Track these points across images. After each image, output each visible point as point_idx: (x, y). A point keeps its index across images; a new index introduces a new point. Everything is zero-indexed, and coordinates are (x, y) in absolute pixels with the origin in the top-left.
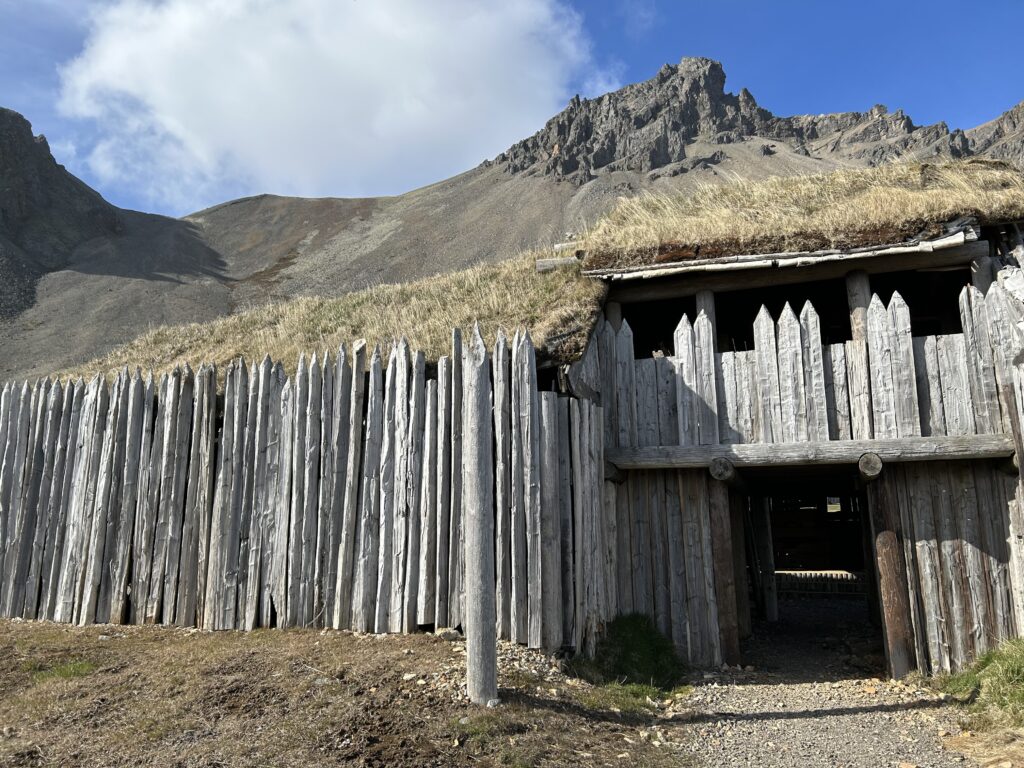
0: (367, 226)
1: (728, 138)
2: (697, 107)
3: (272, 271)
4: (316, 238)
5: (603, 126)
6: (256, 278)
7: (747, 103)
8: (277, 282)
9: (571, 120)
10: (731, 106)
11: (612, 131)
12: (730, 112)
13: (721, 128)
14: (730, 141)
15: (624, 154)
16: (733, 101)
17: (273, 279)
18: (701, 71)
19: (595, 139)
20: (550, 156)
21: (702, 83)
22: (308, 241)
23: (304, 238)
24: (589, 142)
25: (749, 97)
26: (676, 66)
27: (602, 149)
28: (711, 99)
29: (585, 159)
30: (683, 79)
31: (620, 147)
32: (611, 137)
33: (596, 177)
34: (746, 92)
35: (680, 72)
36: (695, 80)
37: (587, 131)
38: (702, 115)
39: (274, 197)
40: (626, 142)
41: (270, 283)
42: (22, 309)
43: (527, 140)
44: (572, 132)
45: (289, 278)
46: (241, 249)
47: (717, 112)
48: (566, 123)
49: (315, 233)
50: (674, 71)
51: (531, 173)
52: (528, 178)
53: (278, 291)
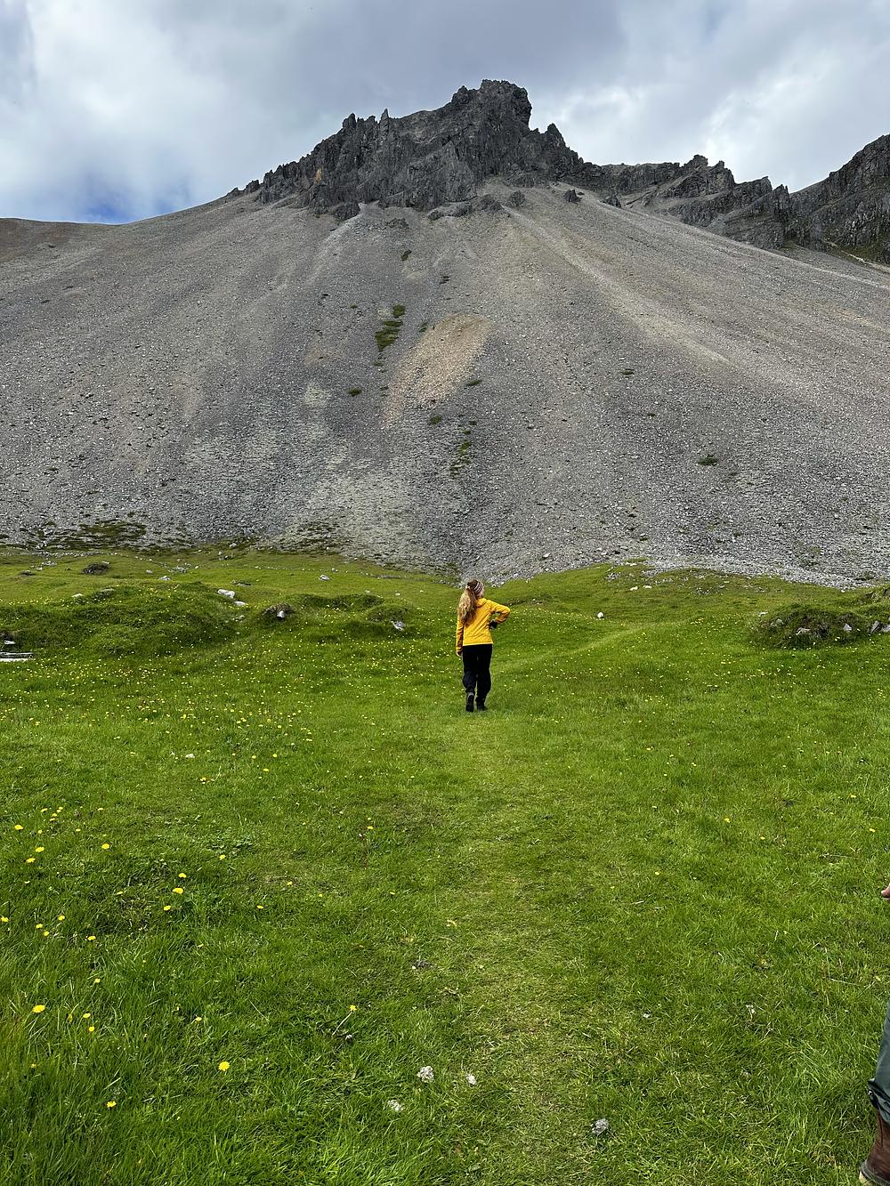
7: (554, 142)
9: (342, 142)
18: (503, 97)
20: (311, 184)
24: (361, 169)
25: (557, 136)
33: (365, 211)
43: (288, 166)
44: (341, 156)
48: (336, 147)
50: (472, 96)
51: (286, 204)
52: (282, 209)
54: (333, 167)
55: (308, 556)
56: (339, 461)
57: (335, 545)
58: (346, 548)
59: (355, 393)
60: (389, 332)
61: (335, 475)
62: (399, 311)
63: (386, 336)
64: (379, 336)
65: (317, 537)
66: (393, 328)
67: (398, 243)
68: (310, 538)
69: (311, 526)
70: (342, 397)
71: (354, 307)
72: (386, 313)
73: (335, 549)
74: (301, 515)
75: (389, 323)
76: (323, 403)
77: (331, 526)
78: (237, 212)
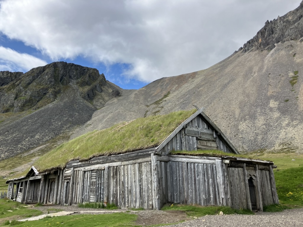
0: (193, 80)
3: (161, 100)
6: (157, 103)
8: (162, 103)
9: (266, 29)
11: (283, 28)
15: (289, 35)
17: (160, 102)
19: (276, 33)
20: (258, 43)
22: (174, 89)
23: (173, 88)
24: (273, 34)
27: (279, 35)
29: (272, 41)
31: (286, 33)
32: (282, 31)
33: (277, 46)
37: (272, 31)
39: (166, 78)
40: (289, 31)
41: (159, 104)
43: (250, 40)
44: (266, 33)
45: (165, 101)
46: (154, 95)
48: (264, 30)
49: (177, 86)
51: (251, 51)
52: (251, 53)
53: (161, 105)
54: (264, 36)
55: (284, 153)
56: (286, 123)
57: (293, 149)
58: (297, 150)
59: (287, 101)
60: (294, 80)
61: (286, 127)
62: (296, 73)
63: (293, 82)
64: (291, 82)
65: (286, 147)
66: (295, 78)
67: (291, 52)
68: (283, 148)
69: (282, 144)
70: (283, 103)
71: (280, 75)
72: (291, 74)
73: (293, 151)
74: (278, 141)
75: (293, 77)
76: (276, 106)
77: (290, 143)
78: (238, 57)
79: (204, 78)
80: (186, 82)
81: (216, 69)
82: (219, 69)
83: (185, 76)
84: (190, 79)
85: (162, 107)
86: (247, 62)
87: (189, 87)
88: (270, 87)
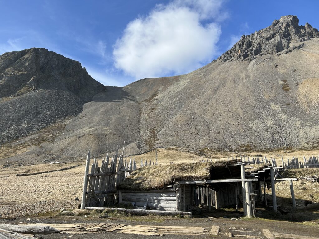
0: (178, 83)
1: (304, 39)
2: (290, 31)
3: (151, 98)
4: (163, 88)
5: (256, 42)
6: (146, 101)
7: (309, 27)
9: (243, 43)
10: (303, 29)
11: (260, 43)
12: (303, 31)
13: (300, 37)
14: (305, 40)
15: (265, 50)
16: (303, 27)
17: (152, 100)
18: (289, 19)
19: (253, 47)
20: (238, 54)
21: (290, 23)
22: (161, 89)
23: (159, 89)
25: (309, 26)
26: (279, 20)
27: (257, 49)
28: (295, 28)
29: (251, 53)
30: (282, 23)
31: (263, 47)
32: (259, 45)
33: (256, 58)
34: (308, 24)
35: (281, 22)
36: (287, 22)
37: (250, 44)
38: (292, 34)
39: (149, 79)
40: (265, 46)
41: (151, 102)
42: (79, 113)
43: (228, 51)
44: (244, 46)
45: (156, 99)
46: (141, 93)
47: (297, 32)
48: (241, 44)
49: (163, 87)
50: (278, 22)
51: (232, 60)
52: (231, 62)
53: (154, 103)
56: (299, 123)
59: (288, 104)
60: (286, 87)
61: (302, 127)
62: (285, 81)
64: (283, 89)
66: (286, 86)
67: (272, 64)
68: (314, 145)
69: (309, 142)
70: (285, 106)
71: (270, 82)
72: (281, 82)
74: (301, 139)
75: (284, 85)
76: (279, 109)
78: (219, 65)
79: (189, 81)
80: (172, 84)
81: (200, 74)
82: (203, 74)
83: (169, 79)
84: (174, 82)
85: (156, 105)
86: (230, 70)
87: (176, 89)
88: (265, 92)
